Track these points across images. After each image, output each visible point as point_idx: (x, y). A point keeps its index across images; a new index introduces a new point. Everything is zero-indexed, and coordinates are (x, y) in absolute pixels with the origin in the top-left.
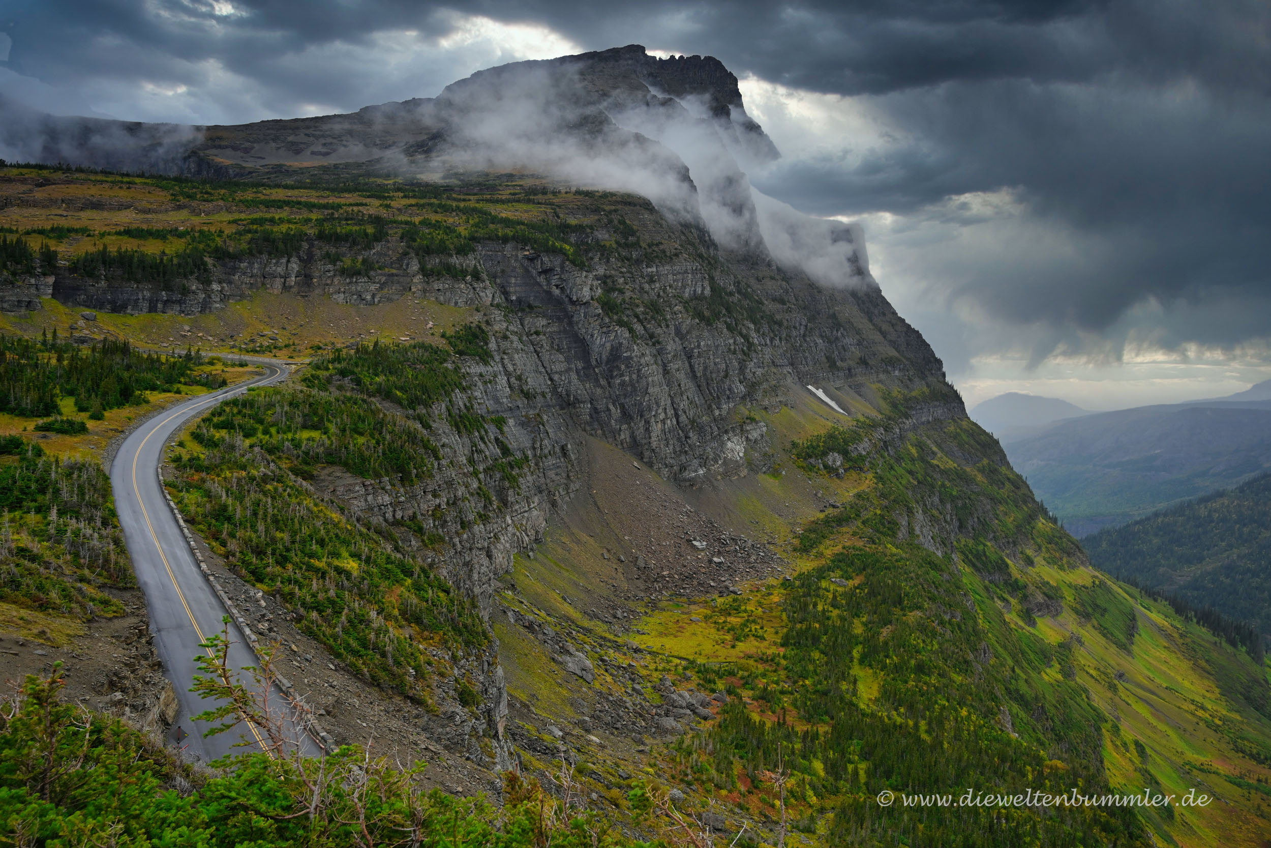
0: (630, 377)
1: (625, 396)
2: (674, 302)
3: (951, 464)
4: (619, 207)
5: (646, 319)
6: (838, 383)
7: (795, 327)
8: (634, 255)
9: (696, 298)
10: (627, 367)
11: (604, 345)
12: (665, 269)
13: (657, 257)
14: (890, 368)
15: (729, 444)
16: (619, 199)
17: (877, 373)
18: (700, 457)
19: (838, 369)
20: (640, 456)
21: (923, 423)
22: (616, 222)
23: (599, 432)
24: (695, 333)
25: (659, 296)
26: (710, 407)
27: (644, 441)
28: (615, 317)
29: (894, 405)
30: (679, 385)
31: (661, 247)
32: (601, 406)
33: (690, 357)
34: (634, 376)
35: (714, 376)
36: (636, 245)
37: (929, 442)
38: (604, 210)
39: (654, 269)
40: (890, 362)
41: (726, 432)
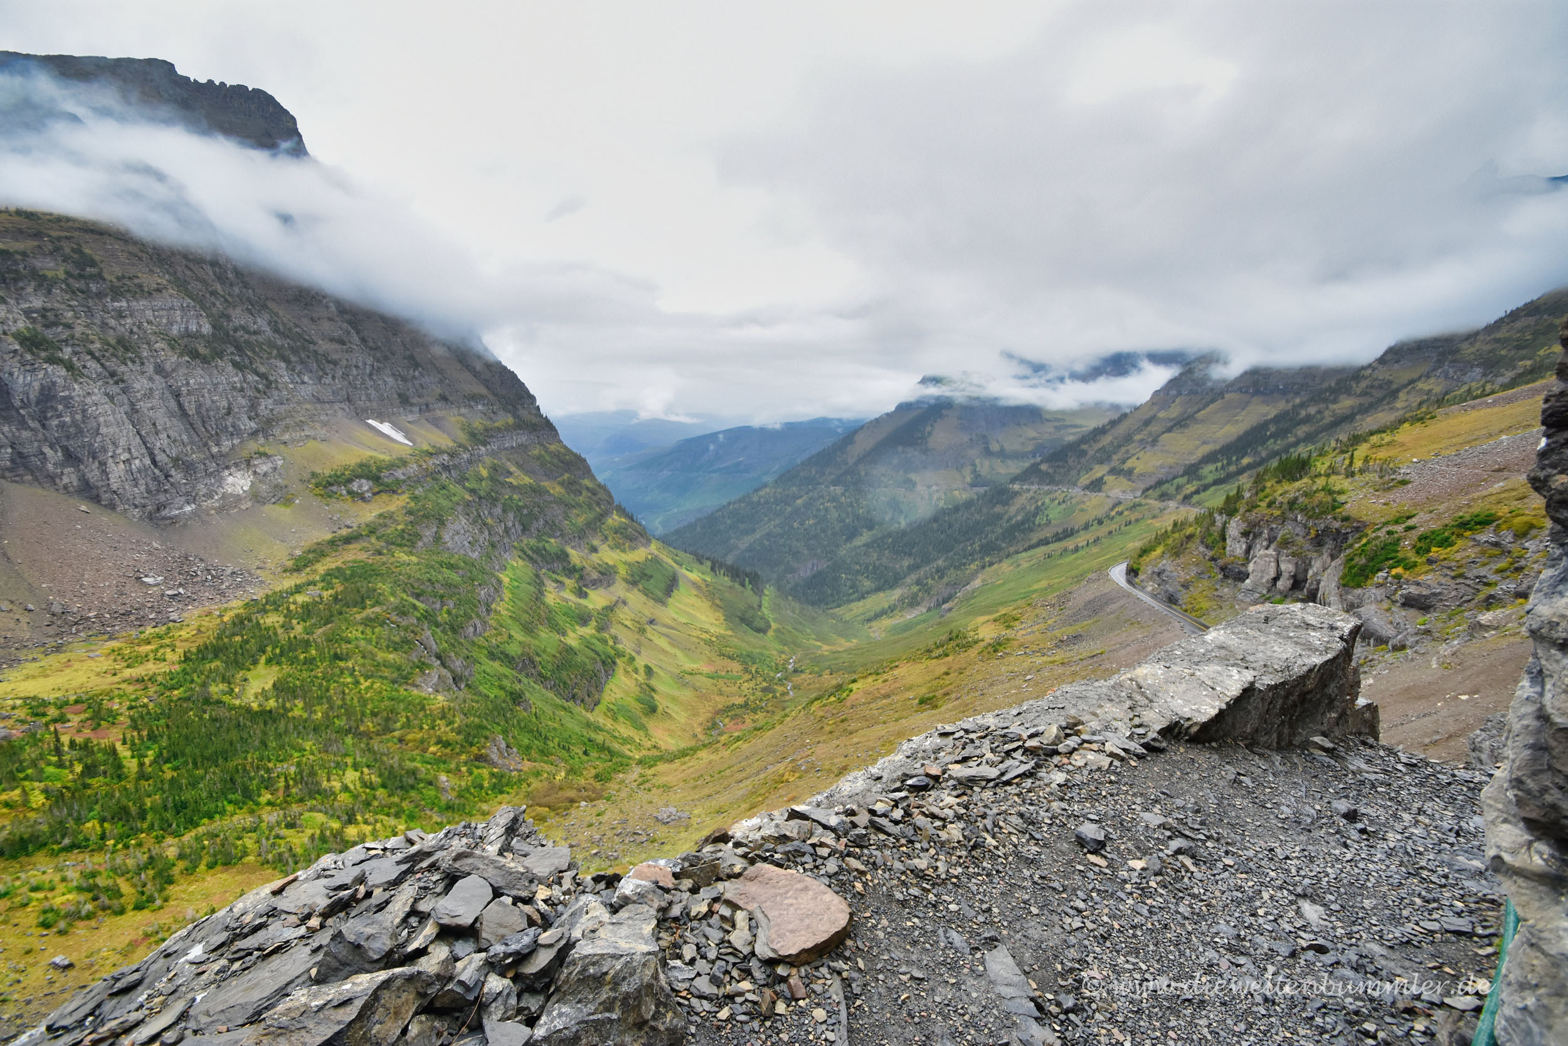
0: (72, 417)
1: (68, 437)
2: (153, 338)
3: (527, 480)
4: (76, 234)
5: (104, 356)
6: (410, 418)
7: (357, 367)
8: (94, 287)
9: (189, 336)
10: (67, 407)
11: (30, 384)
12: (141, 304)
13: (128, 291)
14: (472, 403)
15: (230, 479)
16: (77, 225)
17: (459, 408)
18: (187, 494)
19: (412, 405)
20: (96, 499)
21: (506, 449)
22: (67, 250)
23: (29, 477)
24: (182, 371)
25: (132, 332)
26: (206, 445)
27: (100, 484)
28: (43, 354)
29: (473, 435)
30: (154, 424)
31: (136, 281)
32: (27, 450)
33: (177, 395)
34: (78, 417)
35: (212, 413)
36: (99, 277)
37: (508, 464)
38: (49, 236)
39: (124, 304)
40: (474, 398)
41: (228, 468)
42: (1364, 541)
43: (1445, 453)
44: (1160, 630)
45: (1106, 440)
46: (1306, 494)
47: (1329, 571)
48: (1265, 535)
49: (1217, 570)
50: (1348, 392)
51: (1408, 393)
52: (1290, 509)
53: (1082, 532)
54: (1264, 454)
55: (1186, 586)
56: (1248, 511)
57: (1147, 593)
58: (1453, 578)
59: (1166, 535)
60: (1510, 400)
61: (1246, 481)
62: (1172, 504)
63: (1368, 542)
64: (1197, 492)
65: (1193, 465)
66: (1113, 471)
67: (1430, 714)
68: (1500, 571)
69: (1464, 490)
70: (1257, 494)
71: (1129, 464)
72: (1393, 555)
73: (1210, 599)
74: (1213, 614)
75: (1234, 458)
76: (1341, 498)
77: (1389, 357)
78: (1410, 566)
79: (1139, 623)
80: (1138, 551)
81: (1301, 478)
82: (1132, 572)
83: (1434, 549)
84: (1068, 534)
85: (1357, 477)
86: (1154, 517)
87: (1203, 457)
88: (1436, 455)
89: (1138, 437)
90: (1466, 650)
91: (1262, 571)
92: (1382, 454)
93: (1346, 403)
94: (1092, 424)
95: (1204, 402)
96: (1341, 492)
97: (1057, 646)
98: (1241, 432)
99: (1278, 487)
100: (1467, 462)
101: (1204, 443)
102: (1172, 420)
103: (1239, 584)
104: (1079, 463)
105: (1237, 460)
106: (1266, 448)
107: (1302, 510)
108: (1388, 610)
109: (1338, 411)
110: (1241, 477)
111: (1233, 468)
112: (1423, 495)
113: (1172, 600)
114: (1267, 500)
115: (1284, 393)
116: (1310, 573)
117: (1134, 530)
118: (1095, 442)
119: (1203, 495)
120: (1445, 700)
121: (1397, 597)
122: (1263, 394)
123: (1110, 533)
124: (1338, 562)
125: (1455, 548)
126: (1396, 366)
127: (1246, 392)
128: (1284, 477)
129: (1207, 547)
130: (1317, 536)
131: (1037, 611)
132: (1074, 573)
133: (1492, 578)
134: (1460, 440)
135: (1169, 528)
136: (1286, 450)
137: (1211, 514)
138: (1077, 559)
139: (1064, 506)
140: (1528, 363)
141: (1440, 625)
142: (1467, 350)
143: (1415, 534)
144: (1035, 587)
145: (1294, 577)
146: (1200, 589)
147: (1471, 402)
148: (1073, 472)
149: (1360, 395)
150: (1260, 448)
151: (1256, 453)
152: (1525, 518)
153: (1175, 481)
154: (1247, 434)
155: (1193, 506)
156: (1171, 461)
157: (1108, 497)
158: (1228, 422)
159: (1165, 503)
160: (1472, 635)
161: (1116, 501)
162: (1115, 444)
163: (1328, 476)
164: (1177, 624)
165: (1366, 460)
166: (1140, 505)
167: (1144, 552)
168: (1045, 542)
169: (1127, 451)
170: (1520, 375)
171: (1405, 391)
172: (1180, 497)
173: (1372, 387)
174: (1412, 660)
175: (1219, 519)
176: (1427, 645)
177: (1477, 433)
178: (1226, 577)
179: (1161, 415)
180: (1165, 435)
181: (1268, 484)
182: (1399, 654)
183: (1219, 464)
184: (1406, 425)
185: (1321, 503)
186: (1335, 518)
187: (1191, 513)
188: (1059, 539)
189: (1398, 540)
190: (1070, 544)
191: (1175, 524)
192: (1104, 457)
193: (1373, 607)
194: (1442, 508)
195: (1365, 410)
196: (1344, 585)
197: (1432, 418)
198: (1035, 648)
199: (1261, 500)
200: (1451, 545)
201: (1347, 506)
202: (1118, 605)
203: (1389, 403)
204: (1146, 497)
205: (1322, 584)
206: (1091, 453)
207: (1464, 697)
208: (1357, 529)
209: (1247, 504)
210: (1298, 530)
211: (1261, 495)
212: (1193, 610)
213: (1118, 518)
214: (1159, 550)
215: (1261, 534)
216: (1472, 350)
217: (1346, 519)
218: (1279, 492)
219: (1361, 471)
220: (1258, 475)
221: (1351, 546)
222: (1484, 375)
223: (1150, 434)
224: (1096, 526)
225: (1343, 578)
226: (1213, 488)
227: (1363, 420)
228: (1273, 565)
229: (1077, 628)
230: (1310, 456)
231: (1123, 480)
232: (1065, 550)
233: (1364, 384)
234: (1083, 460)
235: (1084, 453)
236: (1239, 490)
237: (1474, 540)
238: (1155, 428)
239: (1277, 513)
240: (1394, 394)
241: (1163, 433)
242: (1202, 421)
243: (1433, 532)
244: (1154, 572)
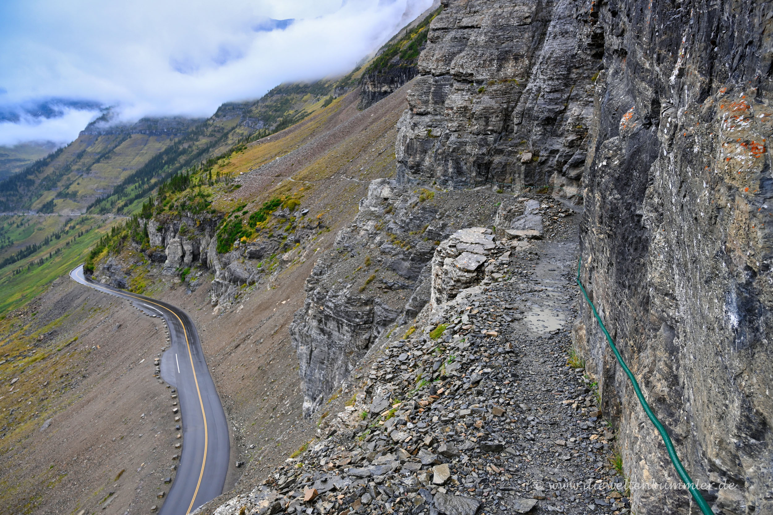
42: (225, 224)
43: (254, 168)
44: (116, 309)
45: (49, 170)
46: (190, 199)
47: (210, 245)
48: (172, 229)
49: (146, 258)
50: (203, 134)
51: (233, 135)
52: (183, 210)
53: (44, 247)
54: (163, 175)
55: (128, 273)
56: (159, 214)
57: (101, 285)
58: (269, 238)
59: (108, 239)
60: (277, 138)
61: (154, 193)
62: (111, 216)
63: (227, 225)
64: (126, 205)
65: (120, 186)
66: (60, 195)
67: (271, 317)
68: (287, 230)
69: (265, 188)
70: (161, 202)
71: (72, 188)
72: (240, 230)
73: (147, 279)
74: (150, 289)
75: (146, 179)
76: (209, 199)
77: (220, 113)
78: (249, 235)
79: (100, 308)
80: (91, 255)
81: (186, 189)
82: (88, 271)
83: (258, 223)
84: (32, 250)
85: (215, 185)
86: (99, 227)
87: (126, 180)
88: (251, 170)
89: (75, 167)
90: (280, 276)
91: (174, 253)
92: (225, 171)
93: (203, 141)
94: (35, 158)
95: (118, 140)
96: (208, 196)
97: (36, 346)
98: (147, 161)
99: (173, 196)
100: (264, 172)
101: (124, 170)
102: (99, 153)
103: (162, 264)
104: (29, 191)
105: (148, 180)
106: (164, 172)
107: (190, 209)
108: (243, 262)
109: (200, 146)
110: (152, 192)
111: (146, 186)
112: (248, 193)
113: (120, 286)
114: (169, 205)
115: (168, 134)
116: (201, 249)
117: (87, 238)
118: (40, 172)
119: (130, 207)
120: (276, 307)
121: (246, 254)
122: (155, 134)
123: (68, 244)
124: (214, 238)
125: (267, 221)
126: (224, 119)
127: (144, 133)
128: (176, 189)
129: (137, 243)
130: (201, 224)
131: (12, 322)
132: (44, 281)
133: (285, 234)
134: (259, 161)
135: (110, 234)
136: (176, 172)
137: (136, 219)
138: (43, 270)
139: (22, 228)
140: (281, 119)
141: (267, 265)
142: (256, 111)
143: (248, 216)
144: (10, 300)
145: (193, 253)
146: (138, 273)
147: (261, 139)
148: (26, 199)
149: (209, 136)
150: (160, 172)
151: (159, 175)
152: (292, 201)
153: (110, 199)
154: (151, 162)
155: (125, 215)
156: (103, 184)
157: (60, 216)
158: (137, 154)
159: (106, 216)
160: (281, 268)
161: (68, 218)
162: (58, 173)
163: (200, 186)
164: (127, 302)
165: (218, 174)
166: (87, 219)
167: (94, 254)
168: (12, 261)
169: (69, 179)
170: (279, 126)
171: (231, 133)
172: (115, 210)
173: (215, 131)
174: (259, 288)
175: (142, 222)
176: (264, 277)
177: (266, 156)
178: (153, 261)
179: (89, 149)
180: (95, 165)
181: (168, 195)
182: (253, 287)
183: (137, 184)
184: (234, 153)
185: (199, 203)
186: (208, 212)
187: (122, 220)
188: (25, 256)
189: (241, 220)
190: (35, 258)
191: (113, 230)
192: (50, 184)
193: (236, 262)
194: (257, 199)
195: (214, 145)
196: (220, 253)
197: (246, 148)
198: (16, 353)
199: (165, 206)
200: (265, 219)
201: (213, 204)
202: (82, 298)
203: (224, 141)
204: (90, 213)
205: (208, 254)
206: (38, 182)
207: (284, 302)
208: (220, 217)
209: (157, 209)
210: (190, 222)
211: (164, 202)
212: (136, 289)
213: (72, 232)
214: (105, 251)
215: (169, 228)
216: (257, 111)
217: (214, 212)
218: (175, 199)
219: (217, 182)
220: (160, 189)
221: (219, 228)
222: (264, 125)
223: (84, 164)
224: (54, 241)
225: (218, 248)
226: (136, 202)
227: (213, 151)
228: (179, 247)
229: (52, 326)
230: (188, 174)
231: (69, 201)
232: (32, 264)
233: (210, 129)
234: (32, 188)
235: (31, 183)
236: (151, 200)
237: (274, 215)
238: (86, 160)
239: (176, 213)
240: (226, 135)
241: (94, 163)
242: (119, 154)
243: (256, 214)
244: (104, 268)
